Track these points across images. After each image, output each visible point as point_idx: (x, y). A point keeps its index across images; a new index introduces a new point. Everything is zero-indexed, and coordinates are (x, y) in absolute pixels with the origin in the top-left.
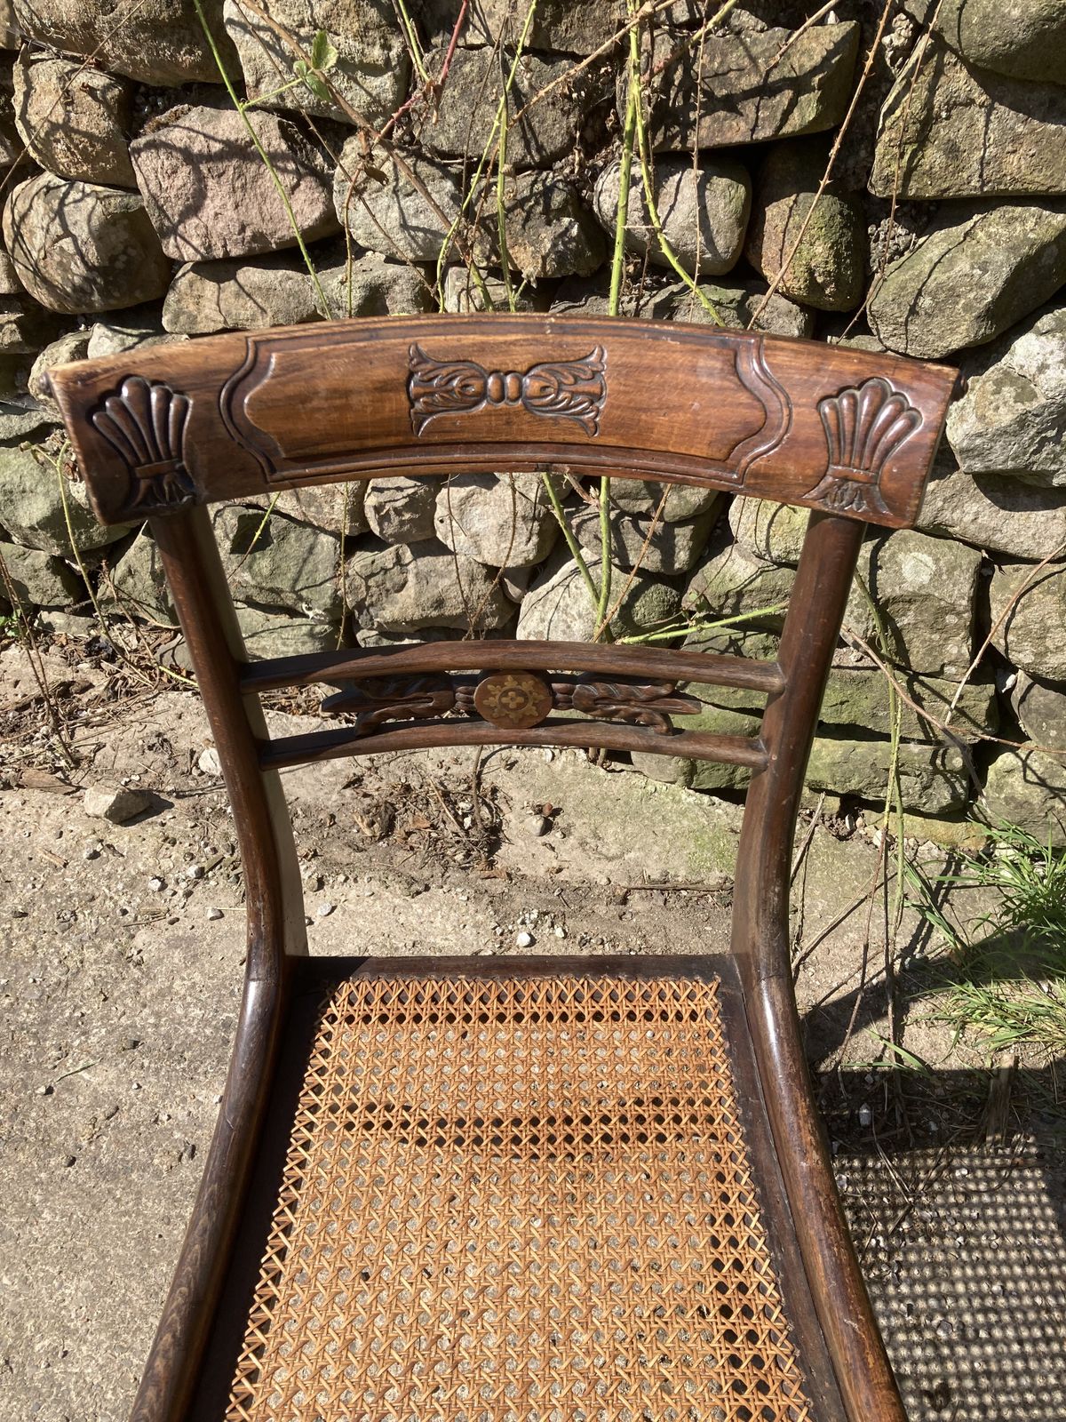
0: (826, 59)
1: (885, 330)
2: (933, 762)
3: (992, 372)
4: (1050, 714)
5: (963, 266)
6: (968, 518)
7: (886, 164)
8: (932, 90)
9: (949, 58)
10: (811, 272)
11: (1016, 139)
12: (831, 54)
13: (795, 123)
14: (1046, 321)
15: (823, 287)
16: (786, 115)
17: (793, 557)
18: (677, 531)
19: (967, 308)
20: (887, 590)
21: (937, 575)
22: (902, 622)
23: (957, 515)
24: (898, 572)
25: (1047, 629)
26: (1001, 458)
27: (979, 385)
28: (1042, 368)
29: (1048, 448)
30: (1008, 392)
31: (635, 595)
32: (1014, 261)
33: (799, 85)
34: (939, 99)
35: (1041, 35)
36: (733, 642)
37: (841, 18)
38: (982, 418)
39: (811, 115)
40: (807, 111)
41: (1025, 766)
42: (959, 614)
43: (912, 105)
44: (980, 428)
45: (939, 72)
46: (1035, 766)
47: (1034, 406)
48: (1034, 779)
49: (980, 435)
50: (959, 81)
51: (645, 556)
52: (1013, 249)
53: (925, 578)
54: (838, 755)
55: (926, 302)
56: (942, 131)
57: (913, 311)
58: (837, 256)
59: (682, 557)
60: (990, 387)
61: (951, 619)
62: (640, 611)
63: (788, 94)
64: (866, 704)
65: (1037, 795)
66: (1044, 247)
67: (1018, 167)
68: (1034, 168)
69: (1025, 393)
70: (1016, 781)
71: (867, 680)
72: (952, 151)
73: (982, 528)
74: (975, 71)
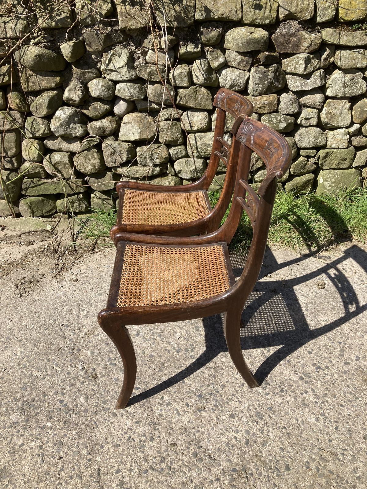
0: (7, 71)
1: (34, 113)
2: (77, 198)
3: (54, 117)
4: (94, 183)
5: (41, 100)
6: (64, 146)
7: (24, 86)
8: (26, 73)
9: (27, 69)
10: (18, 105)
11: (42, 80)
12: (7, 70)
13: (5, 80)
14: (60, 108)
15: (20, 107)
16: (3, 79)
17: (35, 159)
18: (13, 159)
19: (44, 107)
20: (54, 162)
21: (61, 158)
22: (60, 168)
23: (62, 146)
24: (54, 158)
25: (84, 164)
26: (61, 132)
27: (53, 121)
28: (61, 115)
29: (68, 129)
30: (57, 120)
31: (9, 174)
32: (49, 98)
33: (4, 75)
34: (27, 75)
35: (35, 63)
36: (32, 181)
37: (8, 64)
38: (54, 125)
39: (7, 79)
40: (6, 78)
41: (96, 196)
42: (68, 164)
43: (23, 76)
44: (54, 127)
45: (26, 71)
46: (97, 195)
47: (61, 121)
48: (98, 198)
49: (55, 128)
50: (29, 72)
51: (8, 166)
52: (48, 97)
53: (60, 158)
54: (61, 203)
55: (38, 107)
56: (30, 80)
57: (37, 109)
58: (21, 102)
59: (15, 164)
60: (54, 120)
61: (67, 166)
62: (10, 177)
63: (2, 76)
64: (60, 188)
65: (100, 201)
66: (54, 96)
67: (44, 84)
68: (47, 84)
69: (60, 120)
70: (95, 199)
71: (58, 183)
72: (33, 83)
73: (67, 148)
74: (31, 70)
